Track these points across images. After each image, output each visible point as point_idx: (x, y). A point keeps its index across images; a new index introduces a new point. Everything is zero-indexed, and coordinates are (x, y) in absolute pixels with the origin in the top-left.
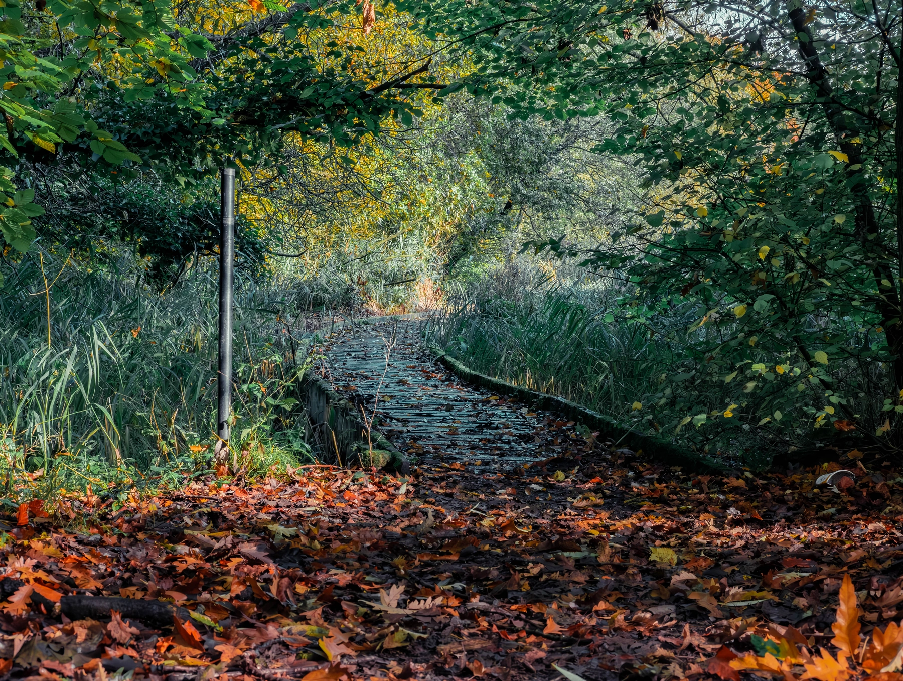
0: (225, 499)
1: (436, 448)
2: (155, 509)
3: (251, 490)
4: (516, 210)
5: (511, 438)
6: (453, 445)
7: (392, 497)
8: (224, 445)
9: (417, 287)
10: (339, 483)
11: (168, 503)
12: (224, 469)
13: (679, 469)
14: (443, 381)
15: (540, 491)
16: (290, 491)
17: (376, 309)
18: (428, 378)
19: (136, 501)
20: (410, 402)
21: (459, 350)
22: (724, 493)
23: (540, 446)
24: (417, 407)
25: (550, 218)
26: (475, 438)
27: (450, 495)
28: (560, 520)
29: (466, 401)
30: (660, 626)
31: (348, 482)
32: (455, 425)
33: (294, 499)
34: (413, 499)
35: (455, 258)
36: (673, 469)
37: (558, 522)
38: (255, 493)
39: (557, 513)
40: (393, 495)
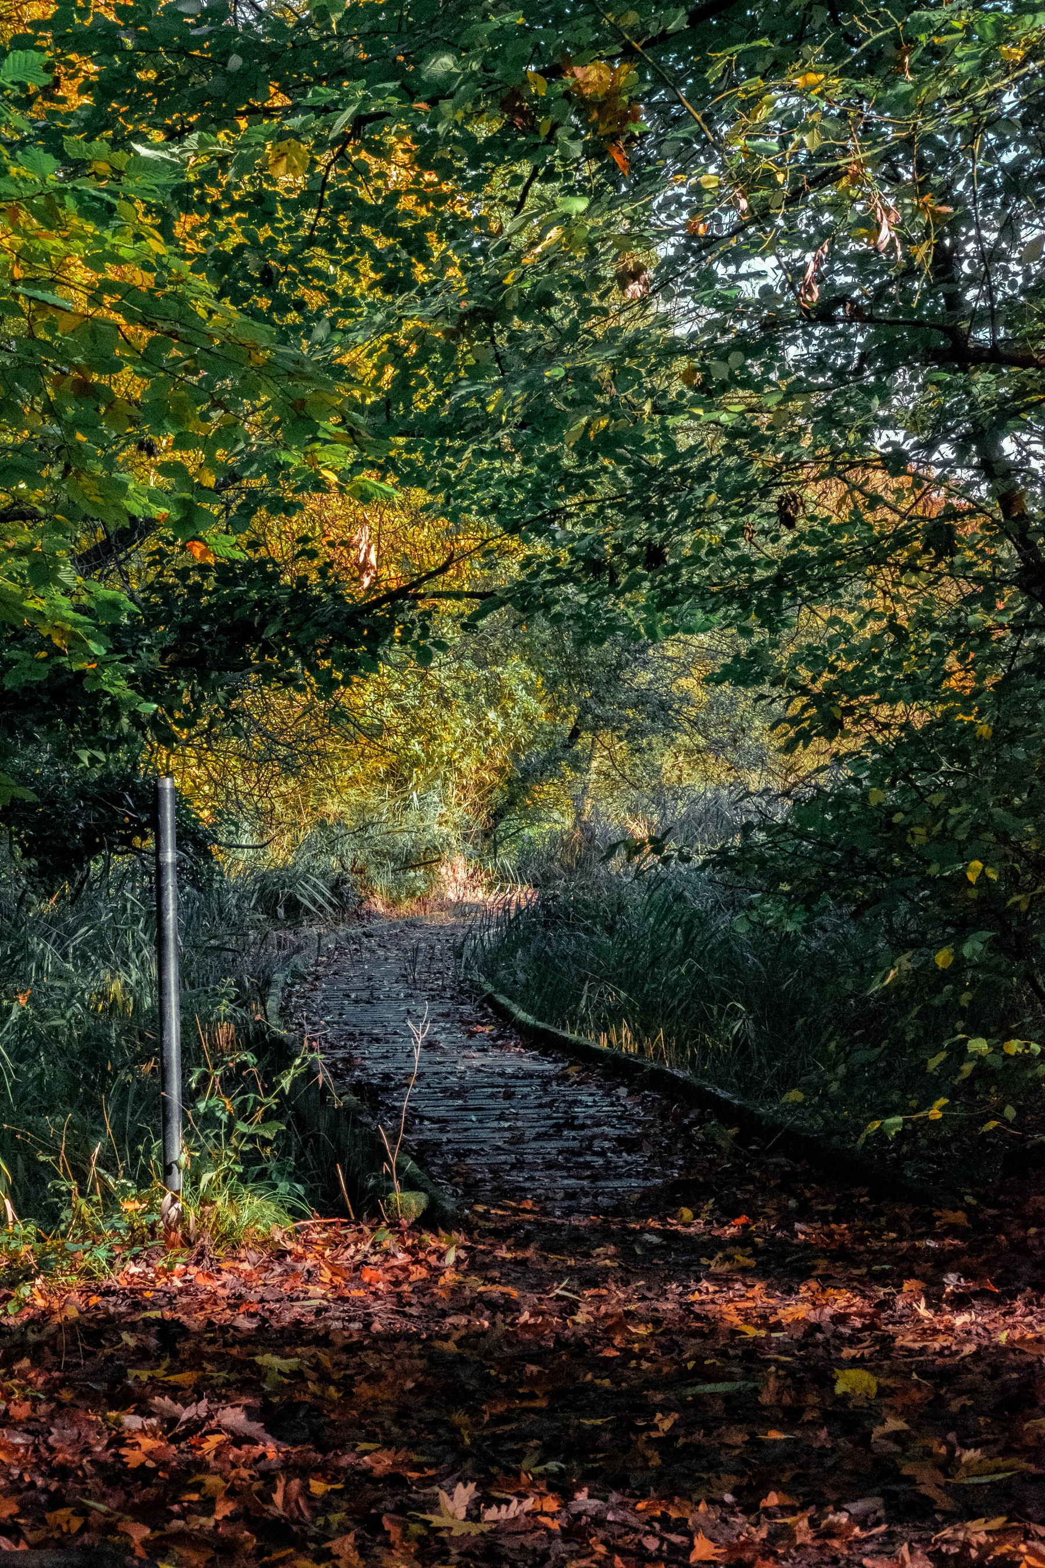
0: (181, 1291)
1: (495, 1171)
2: (76, 1314)
3: (219, 1271)
4: (586, 737)
5: (607, 1145)
6: (518, 1165)
7: (436, 1272)
8: (174, 1200)
9: (443, 870)
10: (351, 1251)
11: (95, 1300)
12: (177, 1235)
13: (865, 1191)
14: (494, 1040)
15: (658, 1247)
16: (279, 1270)
17: (381, 909)
18: (472, 1035)
19: (43, 1297)
20: (447, 1083)
21: (515, 982)
22: (935, 1237)
23: (651, 1158)
24: (458, 1095)
25: (640, 750)
26: (551, 1146)
27: (523, 1263)
28: (693, 1303)
29: (531, 1076)
30: (865, 1535)
31: (365, 1247)
32: (519, 1124)
33: (287, 1286)
34: (466, 1276)
35: (498, 815)
36: (855, 1191)
37: (688, 1307)
38: (226, 1277)
39: (687, 1290)
40: (437, 1269)
